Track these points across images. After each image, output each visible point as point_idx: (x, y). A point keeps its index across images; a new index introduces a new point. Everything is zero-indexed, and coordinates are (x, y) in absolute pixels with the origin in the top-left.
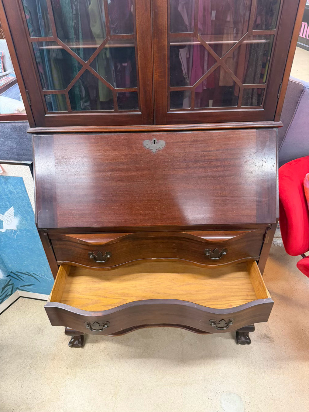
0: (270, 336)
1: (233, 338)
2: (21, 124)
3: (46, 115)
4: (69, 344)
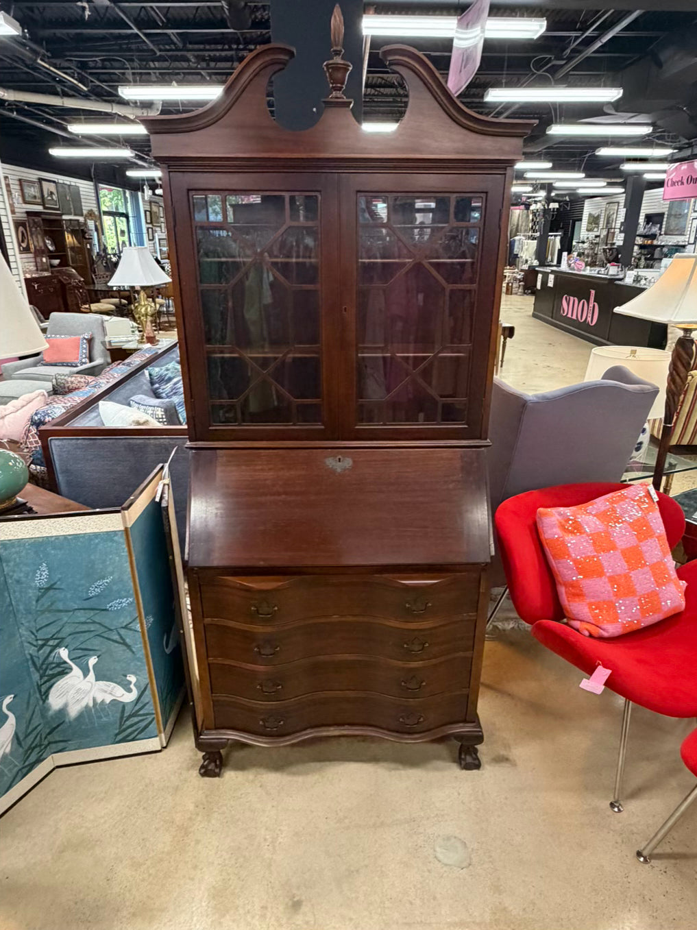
0: (511, 758)
1: (454, 762)
2: (142, 441)
3: (211, 428)
4: (200, 770)
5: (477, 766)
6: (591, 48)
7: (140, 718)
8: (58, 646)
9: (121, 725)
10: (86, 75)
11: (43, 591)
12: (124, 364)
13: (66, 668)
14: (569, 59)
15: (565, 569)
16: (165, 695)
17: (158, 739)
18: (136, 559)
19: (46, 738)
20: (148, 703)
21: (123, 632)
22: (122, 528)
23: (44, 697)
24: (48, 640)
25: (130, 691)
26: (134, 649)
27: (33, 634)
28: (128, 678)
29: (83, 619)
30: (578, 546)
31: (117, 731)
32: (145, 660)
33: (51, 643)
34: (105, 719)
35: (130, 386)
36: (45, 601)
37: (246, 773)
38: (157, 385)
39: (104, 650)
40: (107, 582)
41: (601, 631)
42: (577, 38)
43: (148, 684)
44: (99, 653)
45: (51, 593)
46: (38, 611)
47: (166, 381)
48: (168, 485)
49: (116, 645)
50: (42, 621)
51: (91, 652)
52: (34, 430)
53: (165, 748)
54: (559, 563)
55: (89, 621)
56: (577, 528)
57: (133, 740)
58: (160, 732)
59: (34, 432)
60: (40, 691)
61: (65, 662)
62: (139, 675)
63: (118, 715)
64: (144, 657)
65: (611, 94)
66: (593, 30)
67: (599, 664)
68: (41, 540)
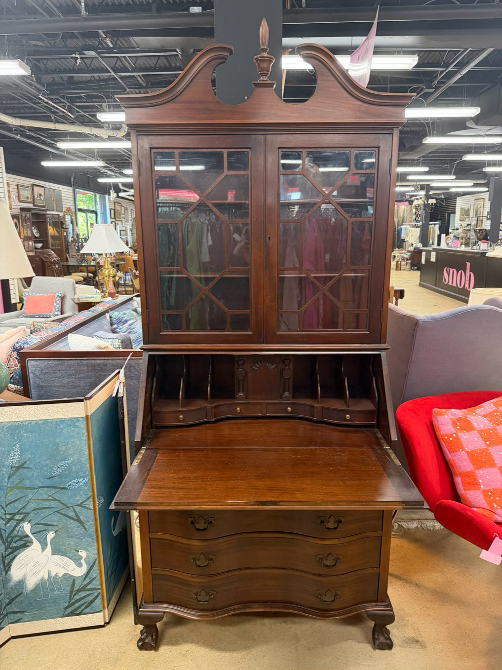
0: (420, 639)
1: (369, 642)
2: (102, 362)
3: (161, 333)
4: (138, 643)
5: (389, 646)
6: (452, 80)
7: (88, 593)
8: (23, 520)
9: (70, 599)
10: (73, 107)
11: (14, 469)
12: (89, 311)
13: (28, 542)
14: (437, 88)
15: (461, 462)
16: (110, 573)
17: (101, 614)
18: (93, 444)
19: (5, 608)
20: (95, 578)
21: (78, 509)
22: (84, 415)
23: (7, 568)
24: (14, 514)
25: (80, 565)
26: (86, 526)
27: (3, 508)
28: (80, 553)
29: (46, 497)
30: (471, 441)
31: (67, 605)
32: (95, 537)
33: (17, 517)
34: (57, 592)
35: (94, 325)
36: (16, 479)
37: (178, 647)
38: (115, 326)
39: (60, 527)
40: (68, 463)
41: (496, 516)
42: (442, 72)
43: (96, 560)
44: (57, 528)
45: (21, 471)
46: (9, 487)
47: (123, 322)
48: (124, 383)
49: (72, 521)
50: (11, 496)
51: (50, 528)
52: (15, 355)
53: (108, 623)
54: (455, 456)
55: (50, 498)
56: (467, 426)
57: (80, 614)
58: (104, 608)
59: (15, 357)
60: (4, 563)
61: (27, 536)
62: (89, 551)
63: (69, 589)
64: (95, 534)
65: (472, 112)
66: (454, 66)
67: (496, 536)
68: (17, 424)
